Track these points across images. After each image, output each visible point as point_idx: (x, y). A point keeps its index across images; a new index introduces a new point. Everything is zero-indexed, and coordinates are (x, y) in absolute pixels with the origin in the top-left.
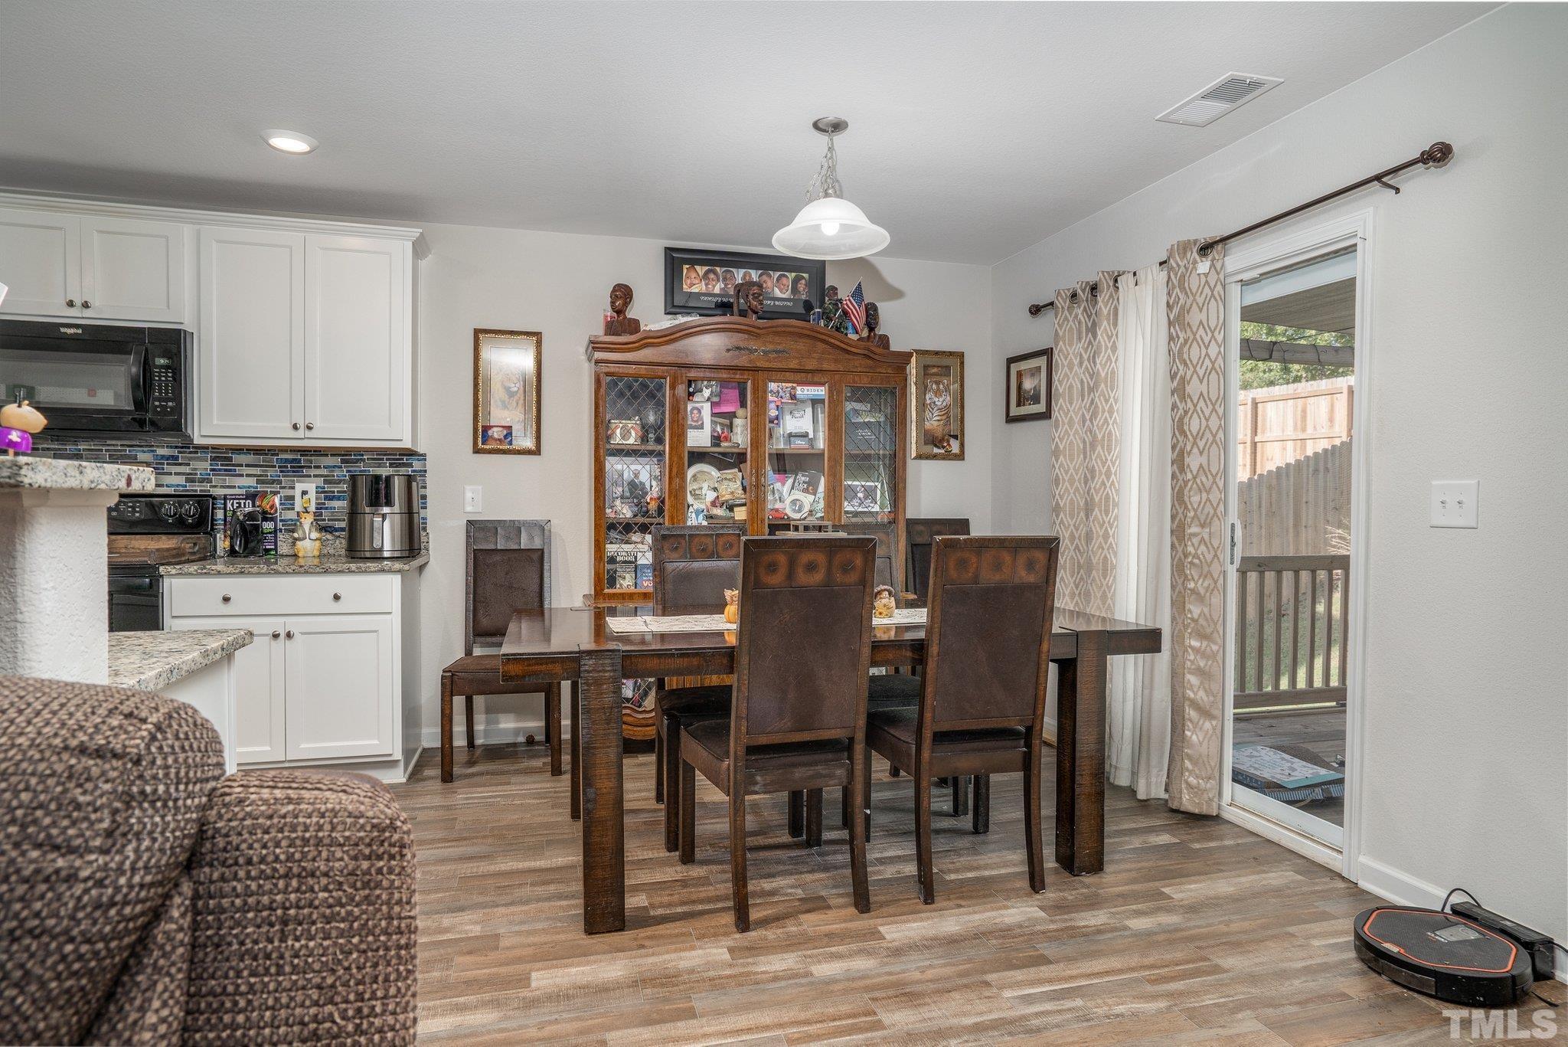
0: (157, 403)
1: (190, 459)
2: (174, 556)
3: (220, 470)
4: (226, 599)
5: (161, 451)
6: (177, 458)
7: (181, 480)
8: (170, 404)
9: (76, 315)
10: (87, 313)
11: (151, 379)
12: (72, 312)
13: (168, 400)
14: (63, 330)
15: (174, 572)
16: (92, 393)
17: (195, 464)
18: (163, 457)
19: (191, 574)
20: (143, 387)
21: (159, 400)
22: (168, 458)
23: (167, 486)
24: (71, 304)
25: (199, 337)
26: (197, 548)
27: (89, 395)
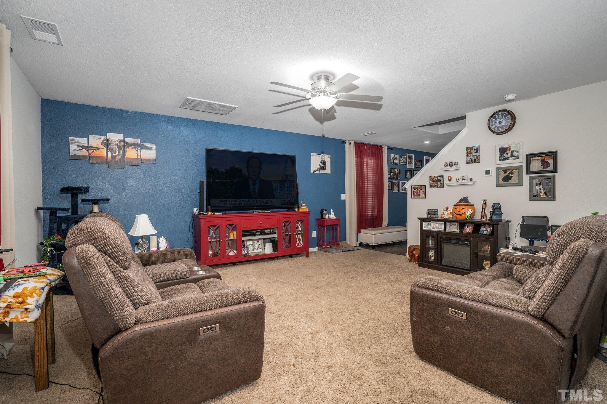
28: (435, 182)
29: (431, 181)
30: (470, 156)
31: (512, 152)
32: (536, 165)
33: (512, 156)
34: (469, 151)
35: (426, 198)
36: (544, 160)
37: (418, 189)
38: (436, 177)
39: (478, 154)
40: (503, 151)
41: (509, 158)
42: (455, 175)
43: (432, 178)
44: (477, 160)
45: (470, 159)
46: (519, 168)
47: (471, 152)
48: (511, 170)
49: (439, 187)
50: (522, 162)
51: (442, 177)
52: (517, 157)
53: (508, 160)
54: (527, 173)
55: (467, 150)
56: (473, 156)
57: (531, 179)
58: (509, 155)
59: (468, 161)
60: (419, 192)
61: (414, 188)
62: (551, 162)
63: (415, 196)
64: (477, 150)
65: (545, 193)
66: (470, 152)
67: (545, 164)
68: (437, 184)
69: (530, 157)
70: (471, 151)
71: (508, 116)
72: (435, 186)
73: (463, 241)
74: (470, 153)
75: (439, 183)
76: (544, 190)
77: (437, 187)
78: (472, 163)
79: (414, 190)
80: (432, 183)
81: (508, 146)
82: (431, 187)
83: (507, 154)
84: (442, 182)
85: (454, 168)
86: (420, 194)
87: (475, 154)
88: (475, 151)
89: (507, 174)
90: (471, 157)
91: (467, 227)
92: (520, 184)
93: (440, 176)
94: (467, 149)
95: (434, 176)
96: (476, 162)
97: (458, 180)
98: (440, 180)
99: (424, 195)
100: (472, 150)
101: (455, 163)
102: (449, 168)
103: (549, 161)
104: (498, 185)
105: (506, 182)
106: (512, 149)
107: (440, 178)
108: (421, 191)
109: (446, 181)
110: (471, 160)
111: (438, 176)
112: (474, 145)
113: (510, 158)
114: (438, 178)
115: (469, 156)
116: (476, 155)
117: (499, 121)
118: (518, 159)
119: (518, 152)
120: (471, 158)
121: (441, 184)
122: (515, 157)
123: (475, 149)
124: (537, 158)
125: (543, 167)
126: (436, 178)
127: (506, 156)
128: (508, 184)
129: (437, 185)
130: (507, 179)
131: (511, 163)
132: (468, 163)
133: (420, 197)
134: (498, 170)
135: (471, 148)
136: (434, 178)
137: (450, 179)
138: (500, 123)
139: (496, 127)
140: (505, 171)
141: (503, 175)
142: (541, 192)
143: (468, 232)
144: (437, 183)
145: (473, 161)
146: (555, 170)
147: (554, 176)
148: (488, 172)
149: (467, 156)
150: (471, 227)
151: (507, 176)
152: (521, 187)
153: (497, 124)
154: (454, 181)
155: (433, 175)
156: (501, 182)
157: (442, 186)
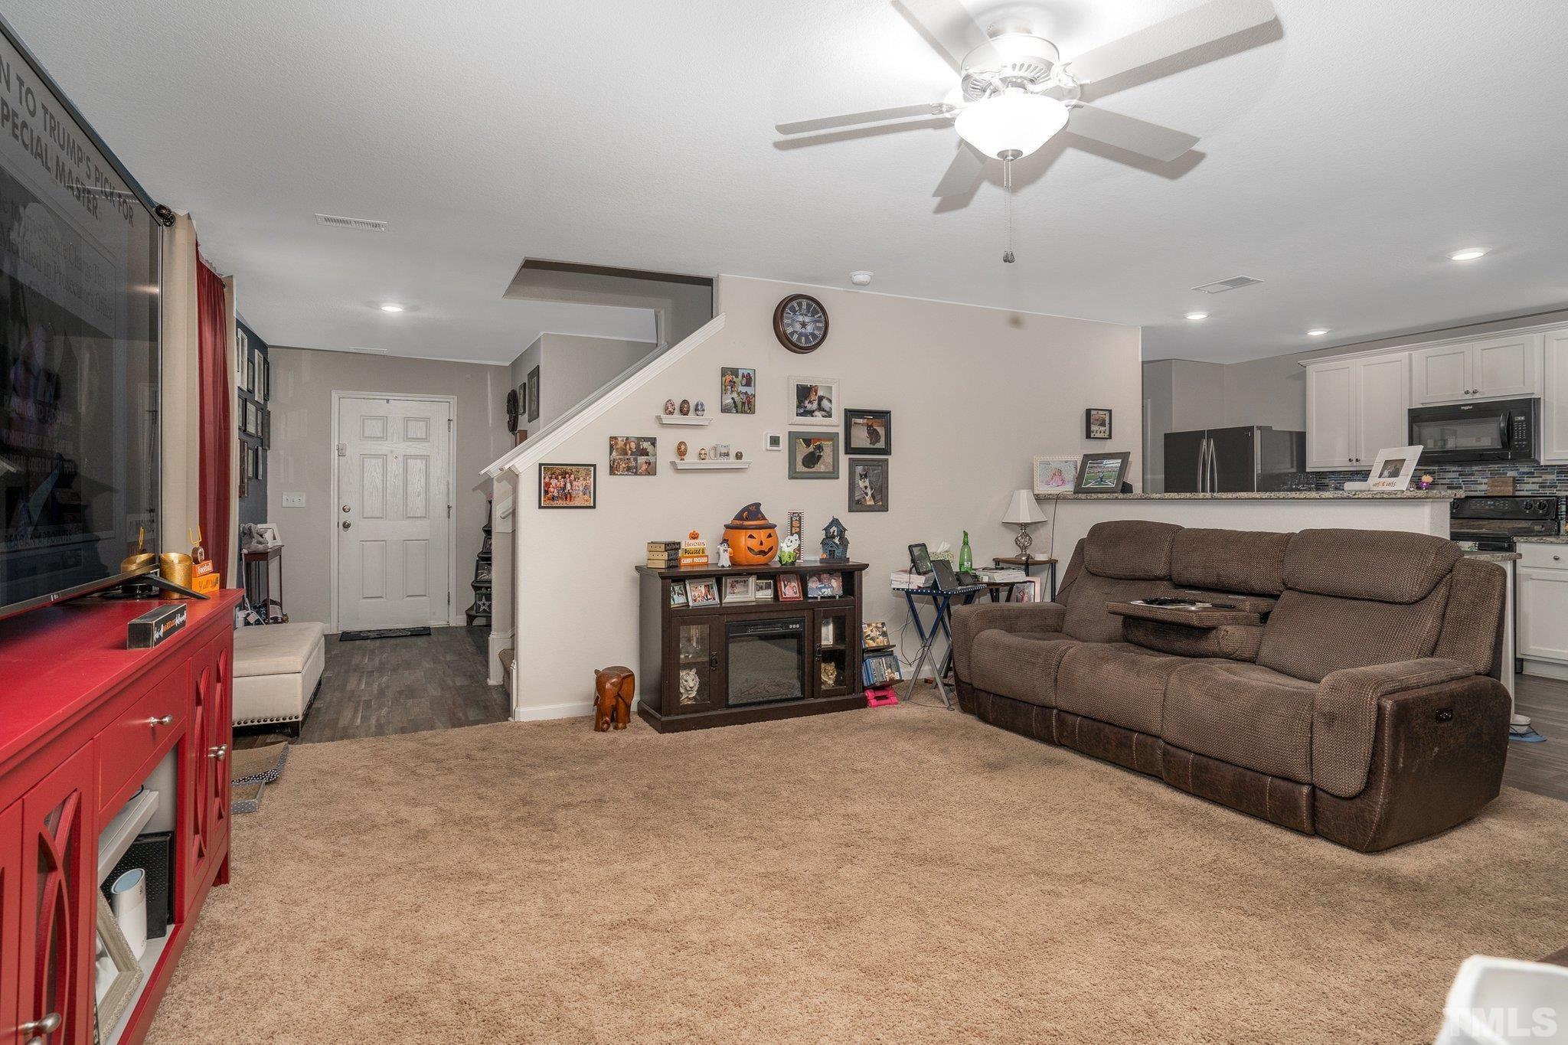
0: (1516, 443)
1: (1543, 473)
2: (1525, 532)
3: (1563, 480)
4: (1556, 559)
5: (1522, 470)
6: (1533, 473)
7: (1536, 487)
8: (1524, 443)
9: (1470, 399)
10: (1477, 396)
11: (1513, 429)
12: (1468, 396)
13: (1522, 440)
14: (1462, 408)
15: (1522, 540)
16: (1478, 440)
17: (1545, 477)
18: (1524, 473)
19: (1533, 542)
20: (1508, 436)
21: (1517, 440)
22: (1528, 473)
23: (1527, 491)
24: (1467, 393)
25: (1544, 400)
26: (1544, 529)
27: (1477, 441)
28: (627, 457)
29: (614, 453)
30: (732, 391)
31: (821, 399)
32: (861, 438)
33: (820, 408)
34: (729, 378)
35: (594, 507)
36: (871, 426)
37: (565, 478)
38: (633, 439)
39: (750, 391)
40: (804, 393)
41: (813, 411)
42: (696, 441)
43: (620, 444)
44: (746, 406)
45: (730, 401)
46: (833, 437)
47: (734, 382)
48: (819, 440)
49: (641, 474)
50: (835, 424)
51: (653, 441)
52: (828, 412)
53: (812, 416)
54: (847, 453)
55: (723, 375)
56: (738, 394)
57: (852, 464)
58: (815, 406)
59: (727, 405)
60: (568, 486)
61: (547, 470)
62: (881, 431)
63: (553, 498)
64: (749, 381)
65: (872, 494)
66: (730, 381)
67: (873, 435)
68: (634, 464)
69: (851, 414)
70: (735, 379)
71: (819, 315)
72: (629, 469)
73: (786, 624)
74: (733, 384)
75: (642, 459)
76: (872, 489)
77: (636, 474)
78: (737, 412)
79: (551, 478)
80: (618, 457)
81: (814, 385)
82: (613, 470)
83: (810, 402)
84: (650, 458)
85: (691, 419)
86: (574, 494)
87: (744, 389)
88: (744, 382)
89: (811, 449)
90: (735, 395)
91: (785, 586)
92: (833, 475)
93: (646, 439)
94: (724, 371)
95: (627, 438)
96: (745, 412)
97: (703, 456)
98: (645, 453)
99: (586, 497)
100: (737, 376)
101: (697, 405)
102: (677, 418)
103: (878, 429)
104: (793, 475)
105: (809, 467)
106: (820, 393)
107: (646, 445)
108: (575, 483)
109: (664, 454)
110: (735, 402)
111: (639, 439)
112: (743, 363)
113: (816, 413)
114: (638, 446)
115: (729, 392)
116: (746, 393)
117: (800, 318)
118: (830, 416)
119: (830, 401)
120: (733, 398)
121: (649, 463)
122: (826, 411)
123: (743, 376)
124: (860, 421)
125: (871, 440)
126: (633, 445)
127: (809, 407)
128: (815, 472)
129: (636, 468)
130: (811, 460)
131: (815, 424)
132: (725, 410)
133: (571, 504)
134: (793, 437)
135: (735, 372)
136: (625, 444)
137: (681, 451)
138: (804, 325)
139: (796, 332)
140: (808, 442)
141: (803, 451)
142: (867, 494)
143: (790, 598)
144: (636, 460)
145: (740, 407)
146: (887, 451)
147: (887, 460)
148: (775, 441)
149: (724, 391)
150: (793, 584)
151: (812, 454)
152: (836, 480)
153: (798, 327)
154: (691, 459)
155: (622, 432)
156: (800, 468)
157: (651, 470)
